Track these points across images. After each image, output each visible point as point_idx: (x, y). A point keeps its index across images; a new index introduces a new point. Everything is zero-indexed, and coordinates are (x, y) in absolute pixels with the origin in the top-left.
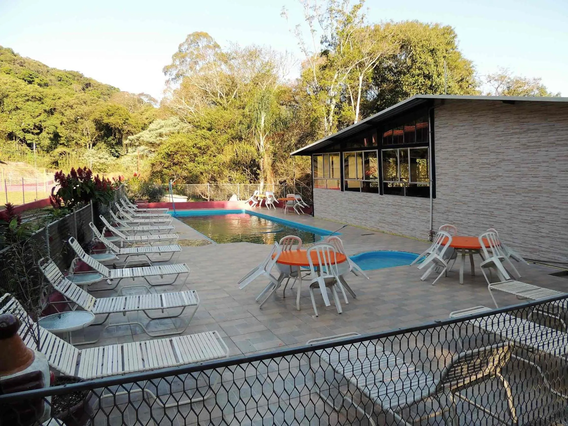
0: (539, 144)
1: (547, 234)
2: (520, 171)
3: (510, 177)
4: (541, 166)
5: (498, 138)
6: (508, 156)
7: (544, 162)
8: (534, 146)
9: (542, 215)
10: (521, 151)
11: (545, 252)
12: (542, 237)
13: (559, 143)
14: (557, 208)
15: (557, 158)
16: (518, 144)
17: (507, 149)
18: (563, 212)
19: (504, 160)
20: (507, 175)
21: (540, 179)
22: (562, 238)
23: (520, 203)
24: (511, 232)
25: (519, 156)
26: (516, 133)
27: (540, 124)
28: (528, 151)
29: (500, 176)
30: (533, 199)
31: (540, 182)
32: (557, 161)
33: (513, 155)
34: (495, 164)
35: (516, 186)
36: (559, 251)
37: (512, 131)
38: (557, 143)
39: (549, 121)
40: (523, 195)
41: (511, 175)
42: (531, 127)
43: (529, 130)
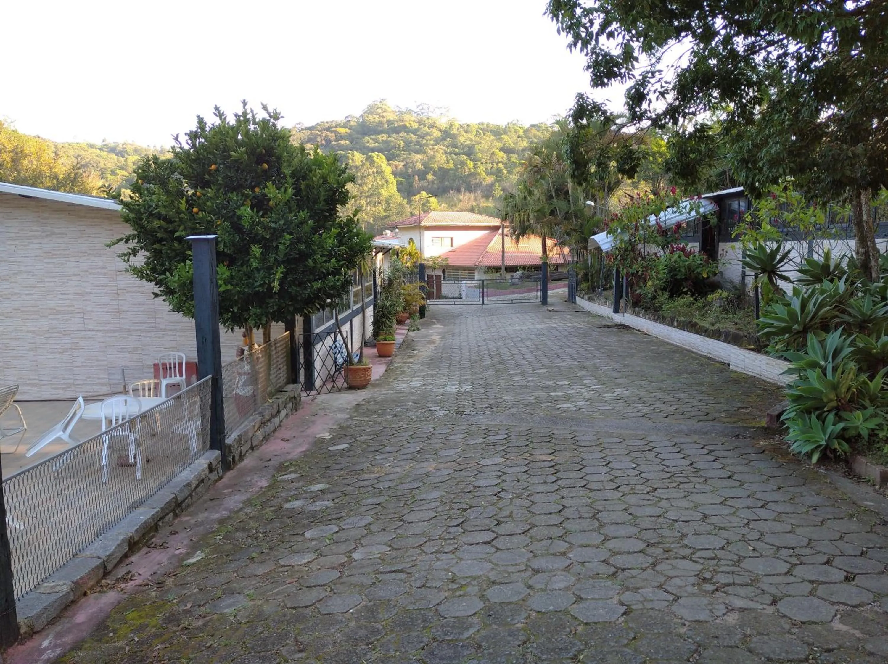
0: (67, 252)
1: (82, 362)
2: (44, 287)
3: (32, 295)
4: (71, 280)
5: (9, 242)
6: (26, 266)
7: (74, 275)
8: (60, 254)
9: (76, 341)
10: (45, 261)
11: (82, 385)
12: (77, 367)
13: (91, 252)
14: (93, 330)
15: (90, 271)
16: (40, 251)
17: (25, 257)
18: (99, 334)
19: (21, 272)
20: (27, 292)
21: (71, 297)
22: (100, 365)
23: (46, 328)
24: (36, 368)
25: (42, 267)
26: (36, 237)
27: (68, 228)
28: (54, 260)
29: (16, 294)
30: (63, 322)
31: (35, 300)
32: (90, 274)
33: (34, 266)
34: (7, 277)
35: (41, 307)
36: (97, 381)
37: (30, 234)
38: (89, 252)
39: (79, 225)
40: (49, 317)
41: (32, 292)
42: (56, 230)
43: (53, 233)
